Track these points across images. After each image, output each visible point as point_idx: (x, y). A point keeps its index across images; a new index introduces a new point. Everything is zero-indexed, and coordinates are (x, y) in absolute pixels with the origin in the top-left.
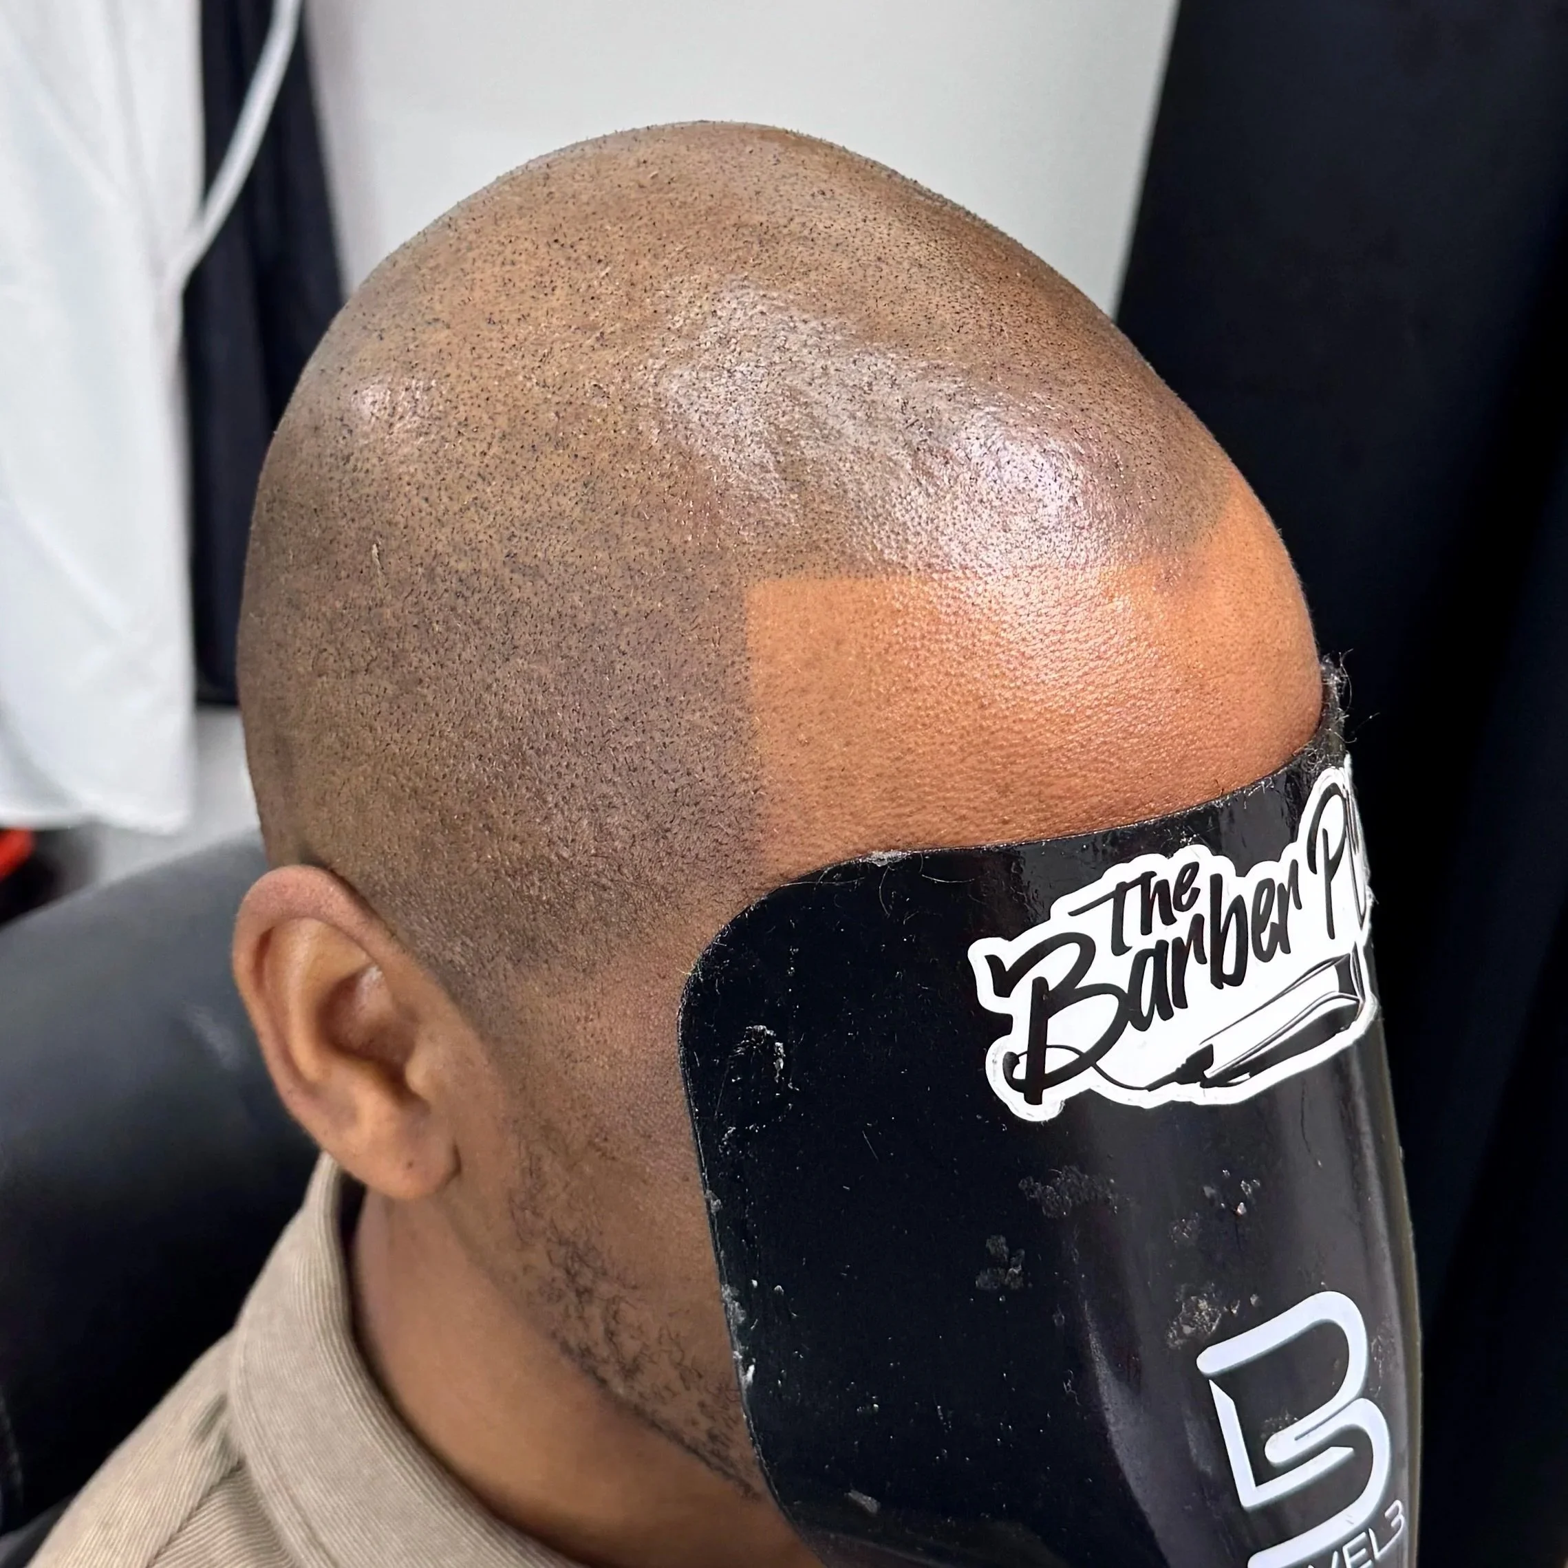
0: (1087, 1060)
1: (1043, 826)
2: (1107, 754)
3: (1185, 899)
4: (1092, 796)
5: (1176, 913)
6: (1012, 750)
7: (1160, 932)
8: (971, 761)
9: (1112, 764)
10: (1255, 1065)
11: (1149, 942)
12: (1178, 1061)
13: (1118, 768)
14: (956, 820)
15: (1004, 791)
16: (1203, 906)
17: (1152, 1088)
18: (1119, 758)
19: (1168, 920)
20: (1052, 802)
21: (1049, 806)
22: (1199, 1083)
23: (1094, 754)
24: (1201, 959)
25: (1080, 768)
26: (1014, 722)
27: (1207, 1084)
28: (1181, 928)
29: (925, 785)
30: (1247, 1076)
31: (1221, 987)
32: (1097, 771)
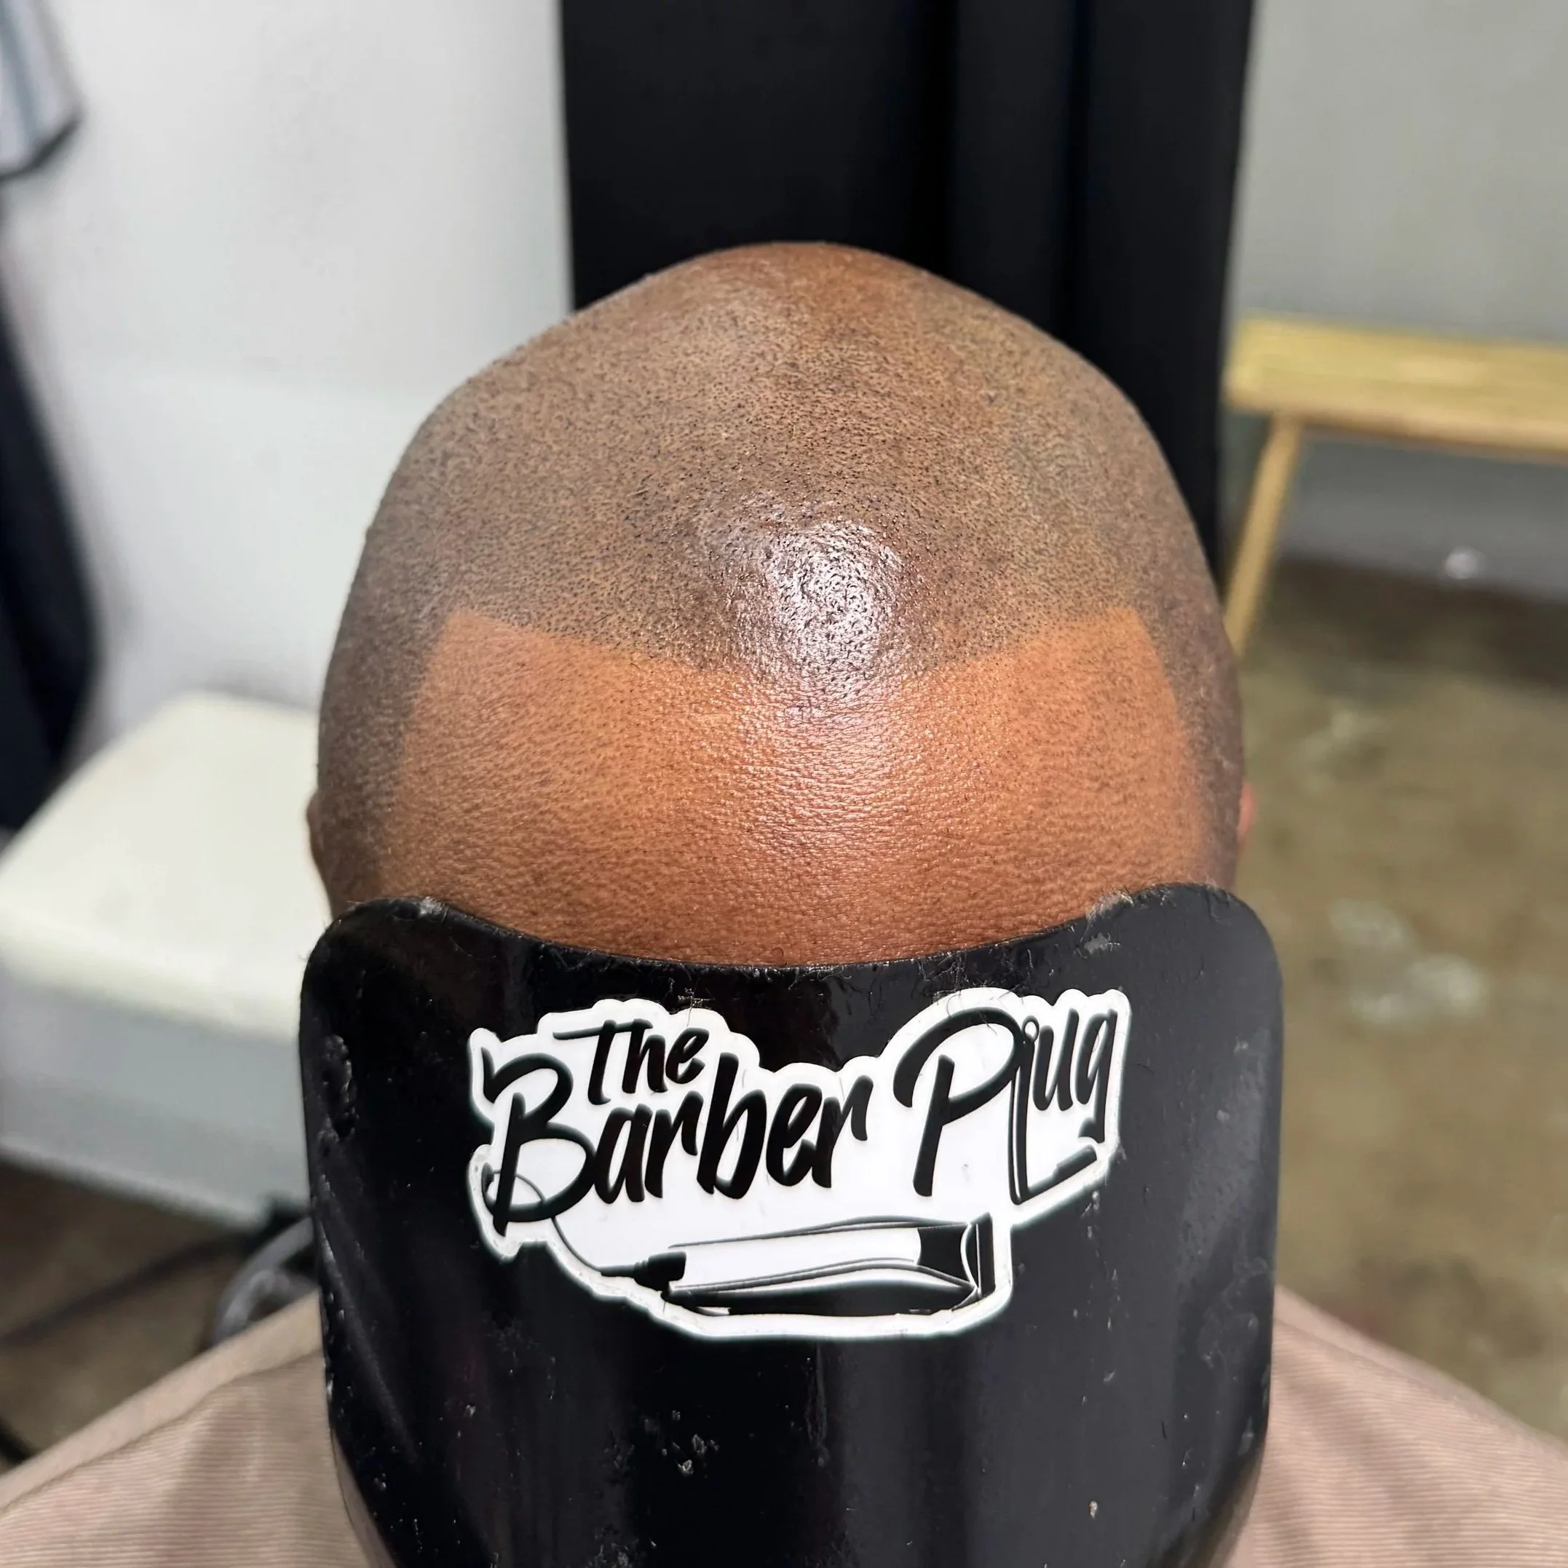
0: (549, 1210)
1: (568, 931)
2: (642, 874)
3: (682, 1068)
4: (620, 916)
5: (667, 1081)
6: (552, 837)
7: (643, 1096)
8: (519, 836)
9: (646, 888)
10: (742, 1304)
11: (630, 1104)
12: (639, 1256)
13: (652, 894)
14: (494, 892)
15: (538, 878)
16: (704, 1085)
17: (608, 1273)
18: (656, 884)
19: (656, 1086)
20: (578, 909)
21: (576, 912)
22: (660, 1292)
23: (627, 871)
24: (689, 1147)
25: (612, 881)
26: (562, 808)
27: (668, 1297)
28: (670, 1100)
29: (478, 846)
30: (725, 1311)
31: (710, 1191)
32: (628, 890)
